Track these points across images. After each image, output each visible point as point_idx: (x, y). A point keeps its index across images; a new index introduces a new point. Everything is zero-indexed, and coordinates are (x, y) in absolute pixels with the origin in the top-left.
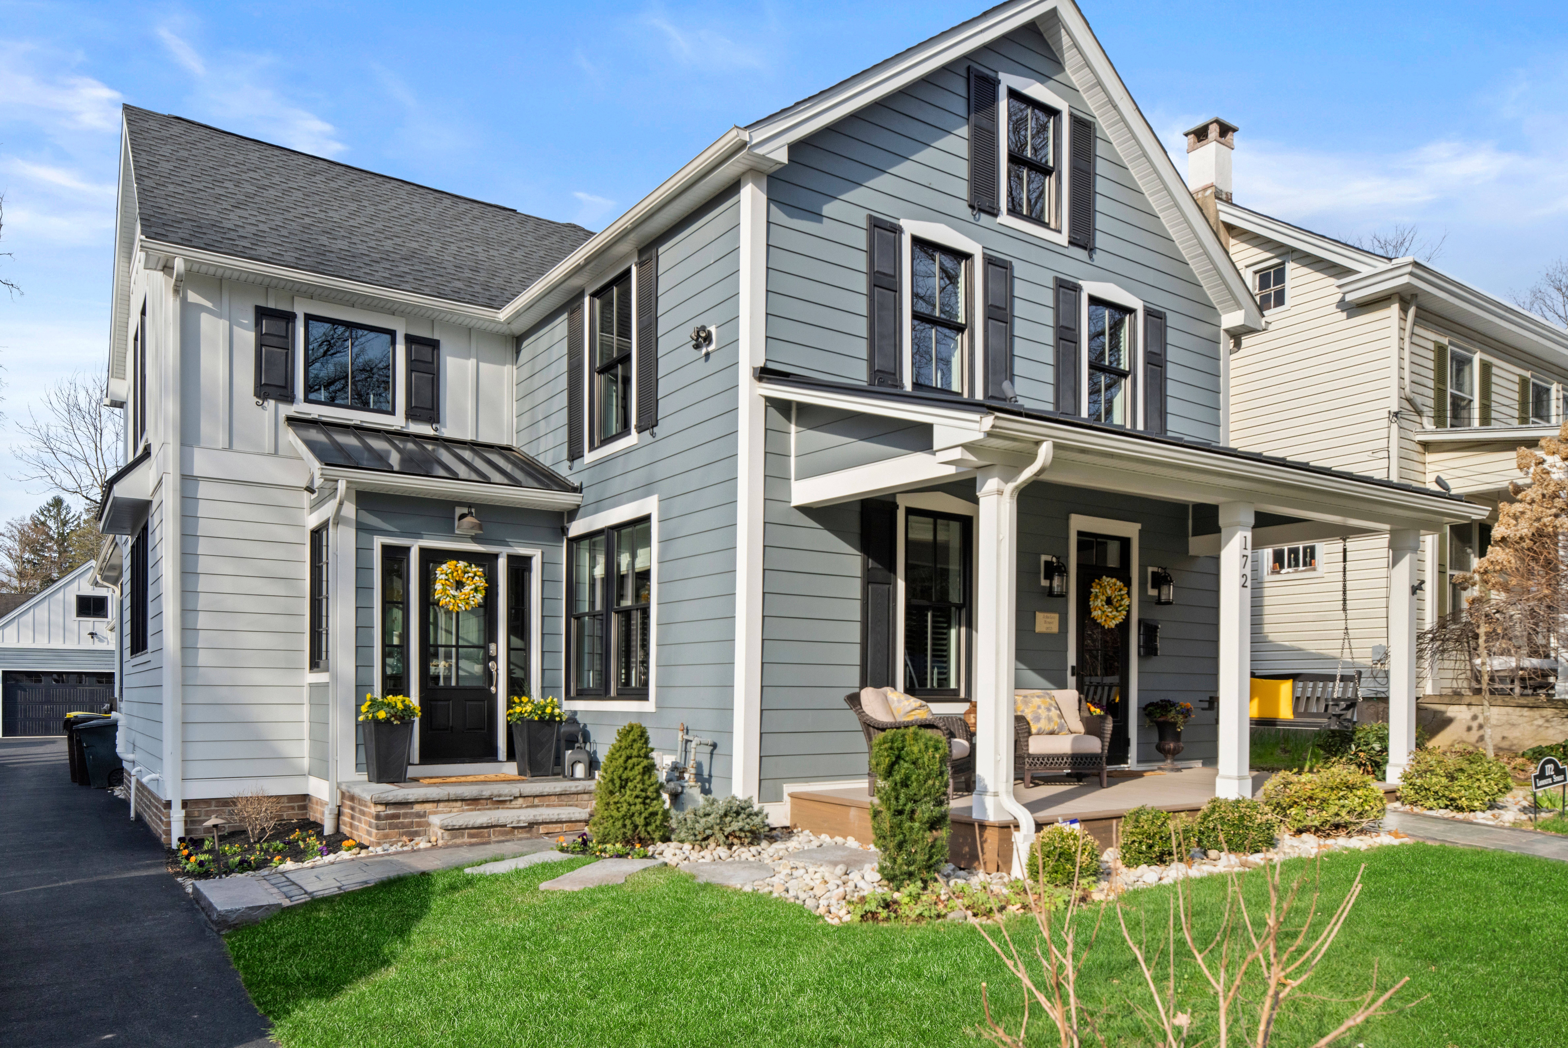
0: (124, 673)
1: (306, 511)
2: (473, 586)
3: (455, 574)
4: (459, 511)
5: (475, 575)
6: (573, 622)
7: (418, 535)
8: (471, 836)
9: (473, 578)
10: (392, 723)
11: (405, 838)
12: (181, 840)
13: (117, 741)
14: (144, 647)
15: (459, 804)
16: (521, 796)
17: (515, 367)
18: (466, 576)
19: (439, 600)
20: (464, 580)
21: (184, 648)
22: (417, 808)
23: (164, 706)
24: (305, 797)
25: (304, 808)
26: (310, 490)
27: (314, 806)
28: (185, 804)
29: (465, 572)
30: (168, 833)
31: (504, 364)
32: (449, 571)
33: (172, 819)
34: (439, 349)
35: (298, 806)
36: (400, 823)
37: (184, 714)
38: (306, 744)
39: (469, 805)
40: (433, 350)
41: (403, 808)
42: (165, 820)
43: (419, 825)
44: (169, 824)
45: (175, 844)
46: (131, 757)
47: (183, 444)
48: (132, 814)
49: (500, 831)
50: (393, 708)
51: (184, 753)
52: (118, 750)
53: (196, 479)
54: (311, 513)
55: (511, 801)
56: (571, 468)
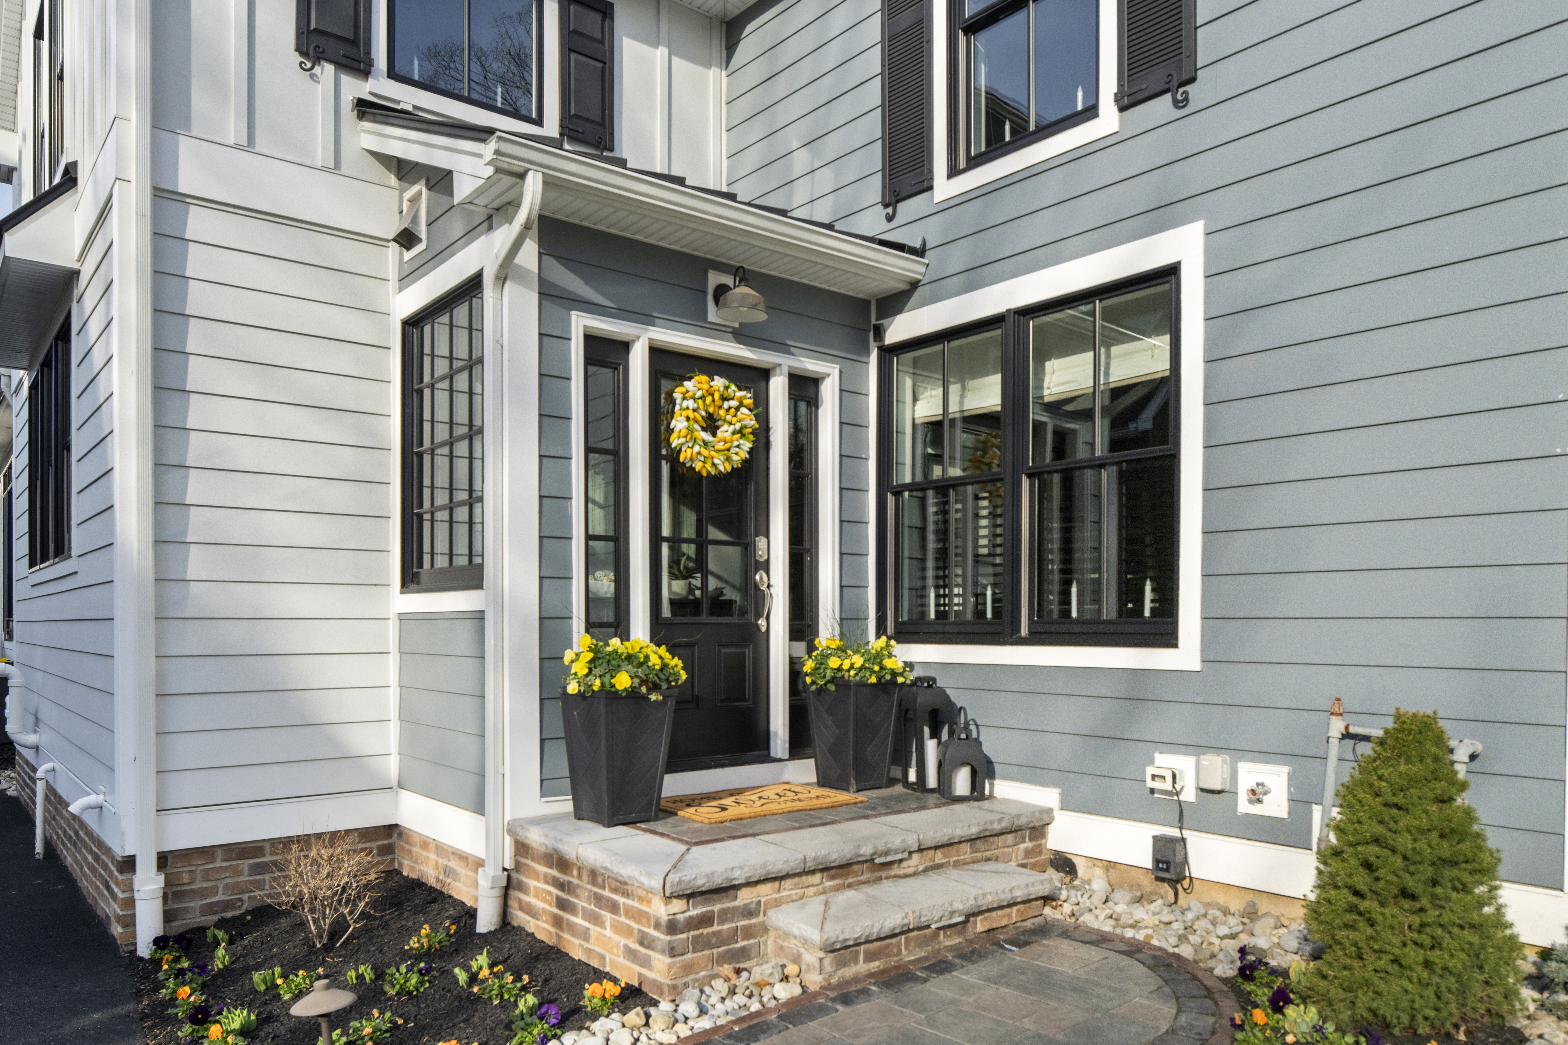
0: (15, 598)
1: (393, 284)
2: (738, 426)
3: (709, 400)
4: (715, 279)
5: (741, 405)
6: (890, 499)
7: (647, 319)
8: (870, 957)
9: (737, 409)
10: (645, 698)
11: (727, 969)
12: (160, 942)
13: (7, 712)
14: (61, 550)
15: (816, 878)
16: (920, 850)
17: (724, 73)
18: (726, 405)
19: (680, 451)
20: (722, 412)
21: (158, 542)
22: (745, 896)
23: (118, 660)
24: (392, 830)
25: (388, 850)
26: (407, 239)
27: (416, 850)
28: (163, 860)
29: (724, 399)
30: (129, 922)
31: (709, 66)
32: (699, 394)
33: (137, 896)
34: (612, 19)
35: (378, 847)
36: (714, 933)
37: (160, 676)
38: (394, 727)
39: (833, 878)
40: (604, 20)
41: (720, 901)
42: (121, 895)
43: (748, 933)
44: (130, 903)
45: (144, 949)
46: (31, 739)
47: (156, 125)
48: (39, 847)
49: (917, 938)
50: (641, 665)
51: (161, 754)
52: (10, 728)
53: (183, 199)
54: (401, 290)
55: (901, 861)
56: (890, 218)
